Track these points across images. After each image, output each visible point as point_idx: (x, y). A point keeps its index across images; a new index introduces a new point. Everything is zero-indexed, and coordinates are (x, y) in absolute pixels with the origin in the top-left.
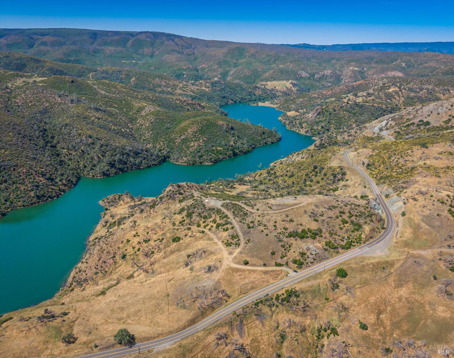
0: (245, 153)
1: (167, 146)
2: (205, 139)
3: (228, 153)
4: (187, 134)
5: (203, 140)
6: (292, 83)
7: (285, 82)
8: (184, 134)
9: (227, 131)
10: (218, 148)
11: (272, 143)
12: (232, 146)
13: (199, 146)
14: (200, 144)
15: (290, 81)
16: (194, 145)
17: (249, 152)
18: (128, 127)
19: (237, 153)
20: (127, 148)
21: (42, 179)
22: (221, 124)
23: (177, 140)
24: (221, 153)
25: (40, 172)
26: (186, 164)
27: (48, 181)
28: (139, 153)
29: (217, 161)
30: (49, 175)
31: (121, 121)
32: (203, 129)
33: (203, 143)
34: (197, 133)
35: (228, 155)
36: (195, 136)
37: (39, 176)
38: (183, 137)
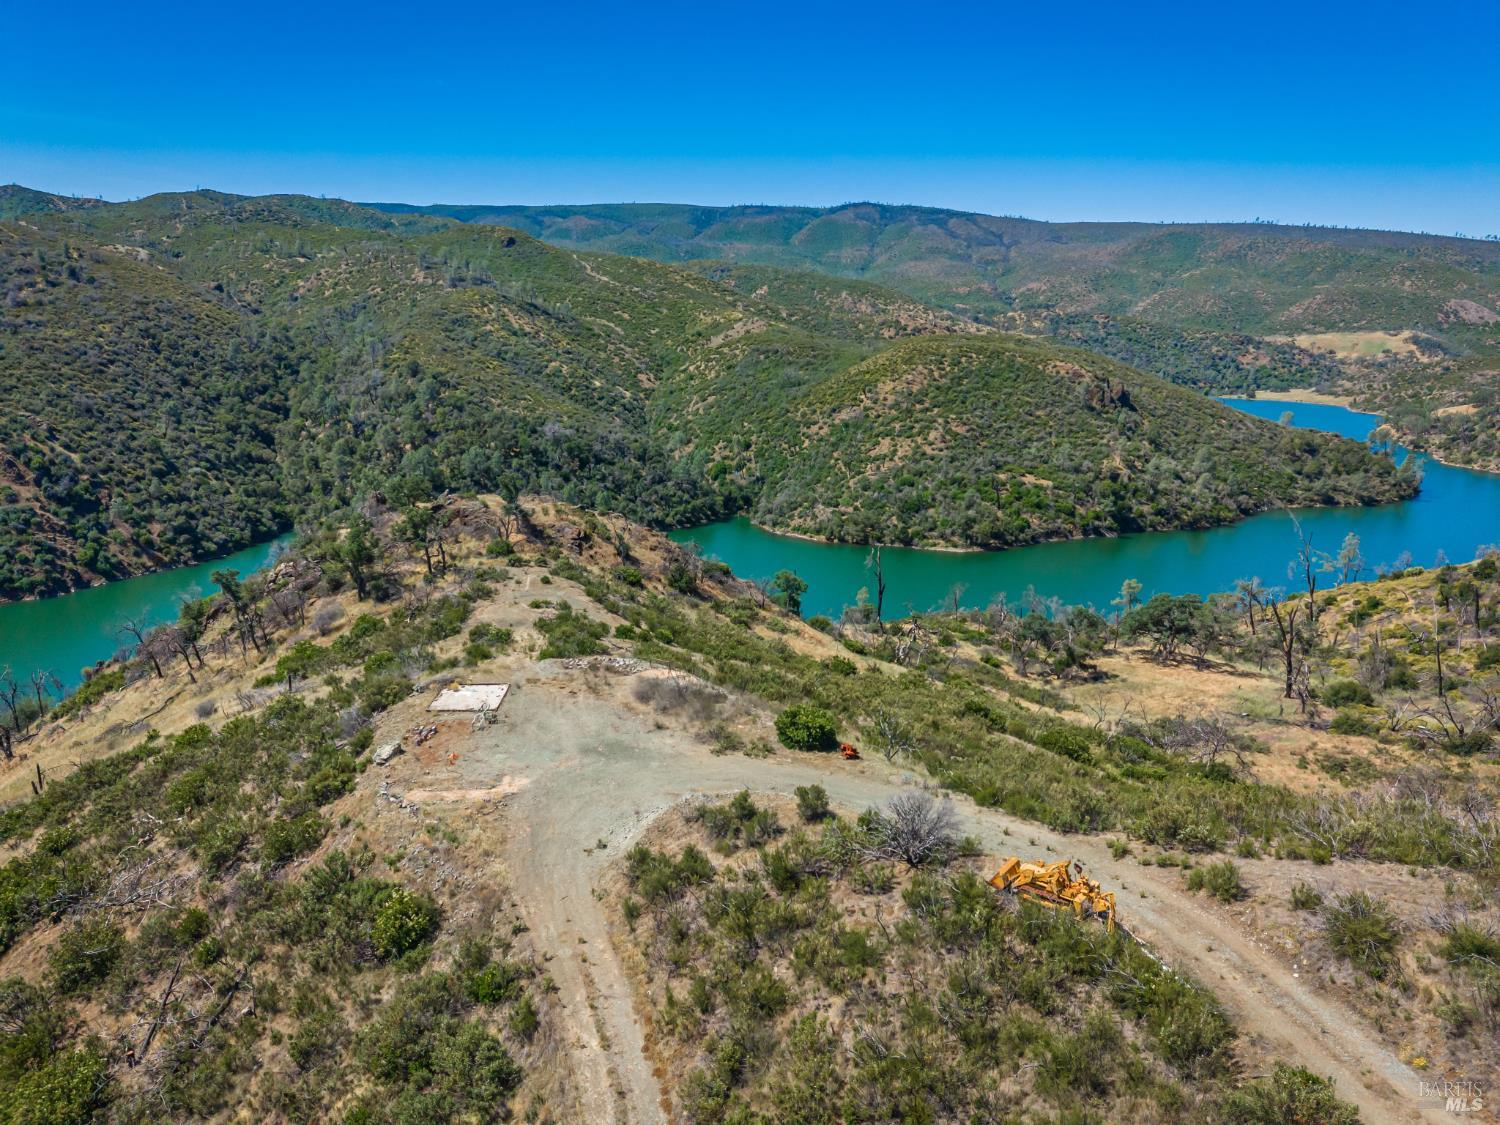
0: (1194, 526)
1: (760, 454)
2: (961, 430)
3: (1081, 510)
4: (868, 403)
5: (948, 431)
6: (1415, 341)
7: (1379, 334)
8: (856, 402)
9: (1092, 409)
10: (1029, 479)
11: (1370, 503)
12: (1115, 477)
13: (918, 455)
14: (928, 450)
15: (1406, 334)
16: (893, 452)
17: (1218, 522)
18: (636, 384)
19: (1142, 515)
20: (549, 429)
21: (26, 492)
22: (1063, 372)
23: (815, 428)
24: (1039, 506)
25: (36, 459)
26: (822, 538)
27: (53, 506)
28: (599, 460)
29: (1006, 543)
30: (82, 484)
31: (617, 360)
32: (960, 385)
33: (942, 445)
34: (921, 402)
35: (1082, 517)
36: (909, 412)
37: (20, 478)
38: (845, 415)
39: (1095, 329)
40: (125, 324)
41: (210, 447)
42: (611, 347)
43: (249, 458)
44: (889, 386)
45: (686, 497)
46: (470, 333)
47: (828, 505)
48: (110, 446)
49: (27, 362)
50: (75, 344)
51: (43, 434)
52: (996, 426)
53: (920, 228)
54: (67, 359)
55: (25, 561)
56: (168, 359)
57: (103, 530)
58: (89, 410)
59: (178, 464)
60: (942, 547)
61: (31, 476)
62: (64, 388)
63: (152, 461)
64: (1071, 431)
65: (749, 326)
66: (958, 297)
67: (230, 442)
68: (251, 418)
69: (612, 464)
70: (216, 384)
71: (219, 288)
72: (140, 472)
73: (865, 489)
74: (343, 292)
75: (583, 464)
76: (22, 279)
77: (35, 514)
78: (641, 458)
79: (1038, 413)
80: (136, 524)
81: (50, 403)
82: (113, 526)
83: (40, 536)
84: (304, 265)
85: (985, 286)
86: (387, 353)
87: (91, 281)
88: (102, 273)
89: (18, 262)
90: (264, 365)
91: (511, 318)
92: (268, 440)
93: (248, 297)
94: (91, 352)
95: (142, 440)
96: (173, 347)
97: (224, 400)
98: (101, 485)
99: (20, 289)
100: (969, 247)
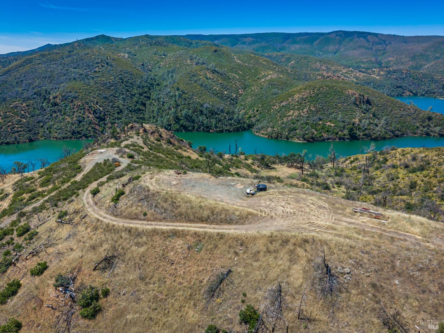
0: (376, 139)
2: (313, 109)
3: (340, 133)
4: (291, 100)
5: (309, 109)
8: (288, 100)
9: (356, 104)
10: (329, 123)
12: (354, 124)
13: (299, 115)
14: (302, 114)
16: (293, 114)
17: (384, 139)
18: (238, 92)
19: (359, 135)
20: (205, 105)
21: (91, 116)
22: (350, 93)
23: (275, 107)
24: (328, 131)
25: (93, 109)
26: (267, 136)
27: (96, 119)
28: (216, 114)
29: (315, 140)
30: (102, 115)
31: (234, 86)
32: (317, 96)
33: (307, 113)
34: (305, 101)
35: (340, 135)
36: (301, 103)
37: (90, 113)
38: (284, 104)
39: (402, 75)
40: (117, 76)
41: (131, 107)
42: (233, 82)
43: (139, 110)
44: (298, 95)
45: (236, 124)
46: (196, 79)
47: (271, 128)
48: (109, 106)
49: (94, 86)
50: (105, 82)
51: (95, 103)
52: (324, 108)
53: (357, 39)
54: (103, 85)
55: (90, 131)
56: (125, 85)
57: (105, 125)
58: (105, 98)
59: (123, 110)
60: (296, 141)
61: (92, 112)
62: (101, 93)
63: (117, 110)
64: (347, 110)
65: (273, 76)
66: (363, 62)
67: (135, 106)
68: (141, 100)
69: (219, 115)
70: (135, 91)
71: (143, 65)
72: (114, 112)
73: (282, 124)
74: (171, 66)
75: (212, 114)
76: (97, 65)
77: (92, 121)
78: (227, 114)
79: (339, 105)
80: (112, 124)
81: (98, 96)
82: (107, 124)
83: (93, 126)
84: (164, 58)
85: (373, 59)
86: (174, 84)
87: (111, 65)
88: (114, 63)
89: (97, 61)
90: (147, 86)
91: (208, 74)
92: (144, 105)
93: (150, 67)
94: (108, 84)
95: (116, 105)
96: (127, 82)
97: (136, 95)
98: (106, 115)
99: (96, 68)
100: (372, 45)
